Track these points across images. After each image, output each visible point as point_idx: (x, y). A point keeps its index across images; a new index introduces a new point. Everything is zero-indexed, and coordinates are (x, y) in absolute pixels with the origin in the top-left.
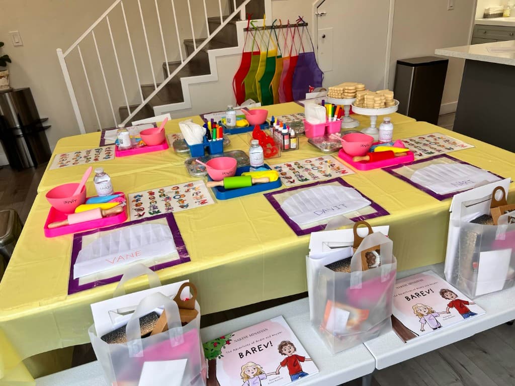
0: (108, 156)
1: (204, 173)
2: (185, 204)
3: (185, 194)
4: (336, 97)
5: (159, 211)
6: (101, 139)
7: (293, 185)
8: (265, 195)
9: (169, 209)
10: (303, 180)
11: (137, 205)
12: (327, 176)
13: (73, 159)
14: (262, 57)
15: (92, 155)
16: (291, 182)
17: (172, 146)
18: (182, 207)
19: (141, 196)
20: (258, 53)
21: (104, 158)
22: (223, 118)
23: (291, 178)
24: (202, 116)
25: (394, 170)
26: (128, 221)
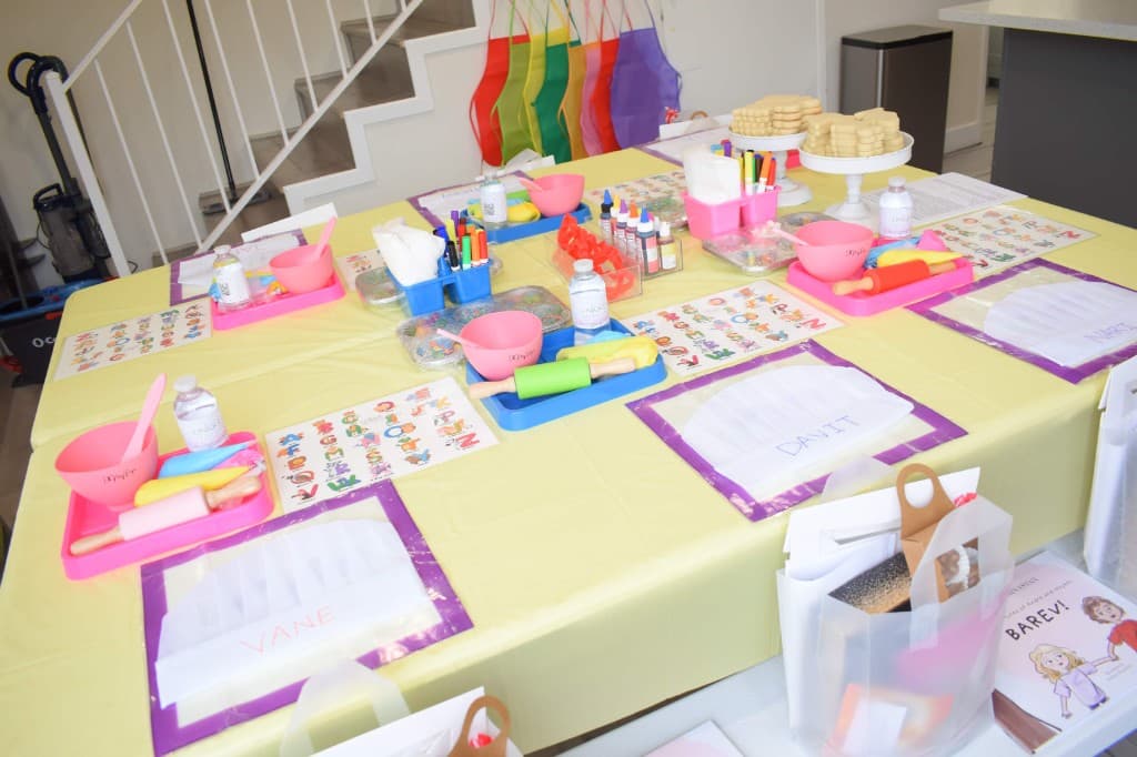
0: (195, 330)
1: (454, 359)
2: (420, 451)
3: (414, 420)
4: (754, 132)
5: (353, 477)
6: (172, 286)
7: (699, 371)
8: (630, 406)
9: (379, 470)
10: (719, 356)
11: (292, 465)
12: (777, 338)
13: (109, 346)
14: (536, 47)
15: (155, 330)
16: (691, 364)
17: (353, 287)
18: (414, 460)
19: (300, 437)
20: (524, 39)
21: (186, 336)
22: (470, 203)
23: (685, 351)
24: (414, 201)
25: (936, 309)
26: (275, 514)
